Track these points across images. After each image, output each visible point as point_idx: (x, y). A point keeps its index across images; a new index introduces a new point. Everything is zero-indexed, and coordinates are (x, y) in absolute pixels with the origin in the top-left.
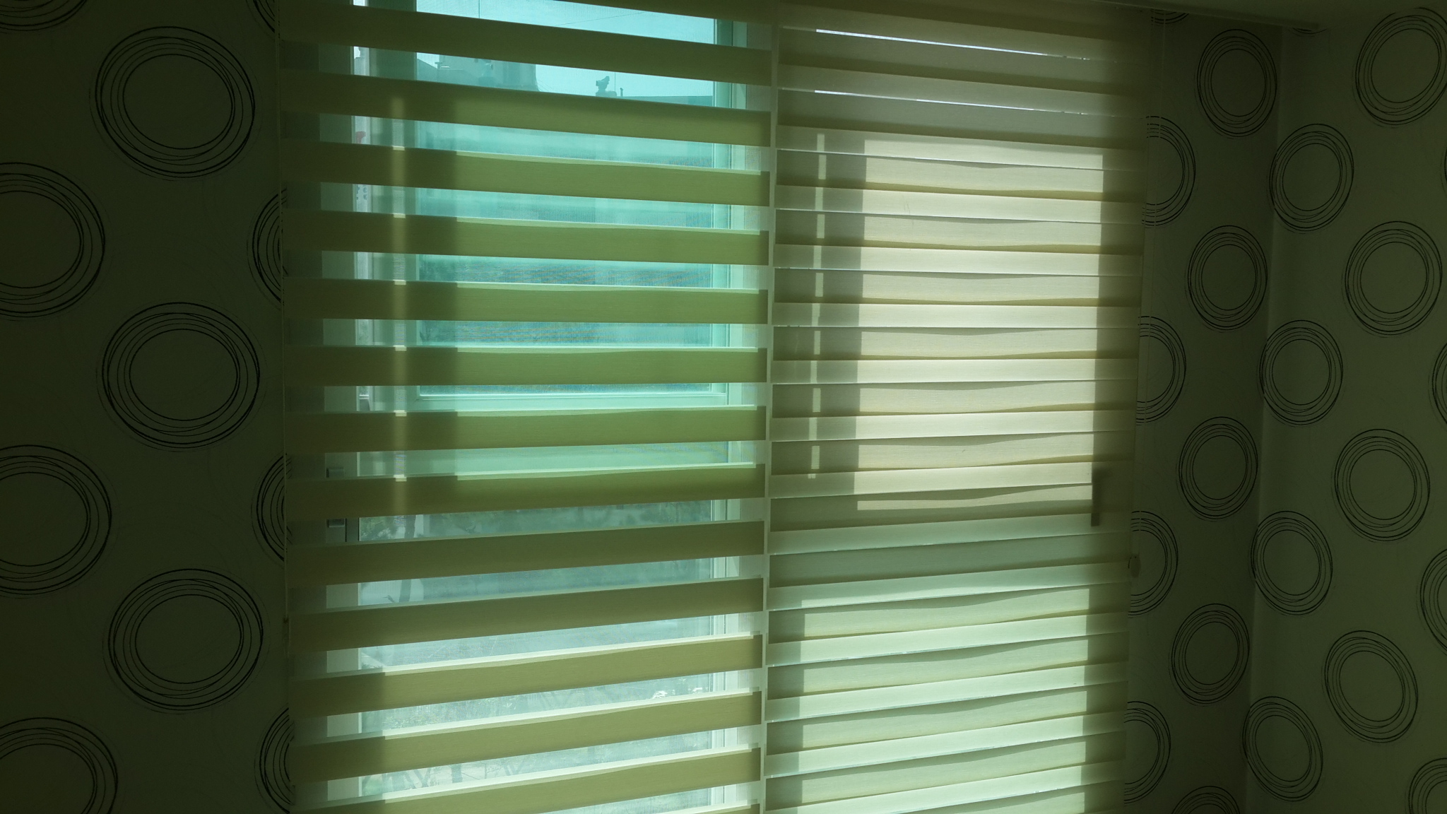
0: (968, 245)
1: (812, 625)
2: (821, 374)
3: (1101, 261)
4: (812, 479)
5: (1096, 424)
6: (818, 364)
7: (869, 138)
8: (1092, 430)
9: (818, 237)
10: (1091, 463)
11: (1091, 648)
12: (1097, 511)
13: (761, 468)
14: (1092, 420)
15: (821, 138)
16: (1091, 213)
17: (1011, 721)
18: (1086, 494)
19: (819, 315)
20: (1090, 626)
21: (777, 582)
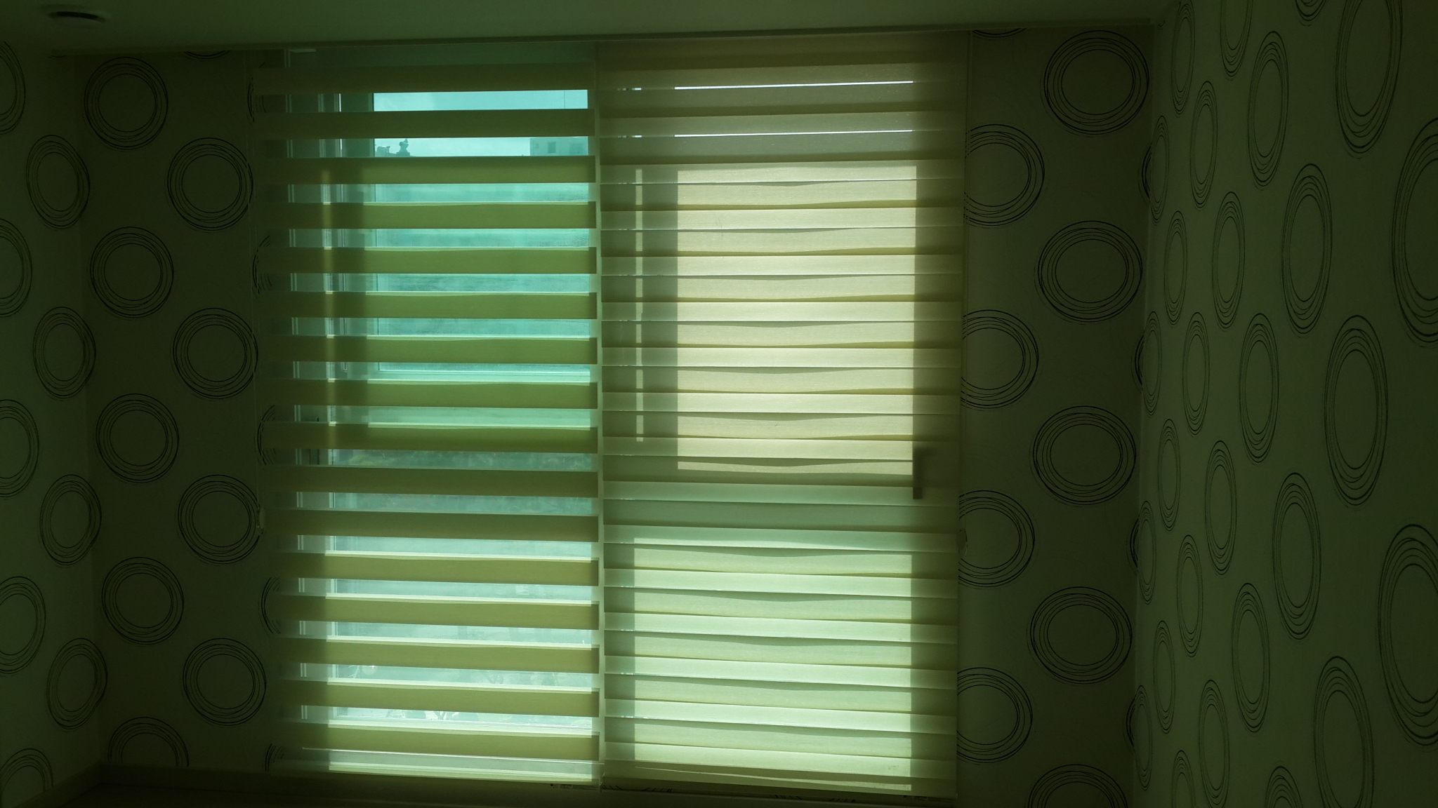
0: (777, 251)
1: (640, 558)
2: (644, 358)
3: (917, 261)
4: (640, 442)
5: (915, 406)
6: (642, 350)
7: (682, 169)
8: (911, 413)
9: (637, 250)
10: (911, 442)
11: (915, 609)
12: (919, 484)
13: (594, 430)
14: (912, 403)
15: (639, 173)
16: (907, 219)
17: (831, 662)
18: (907, 470)
19: (642, 312)
20: (914, 588)
21: (611, 521)
